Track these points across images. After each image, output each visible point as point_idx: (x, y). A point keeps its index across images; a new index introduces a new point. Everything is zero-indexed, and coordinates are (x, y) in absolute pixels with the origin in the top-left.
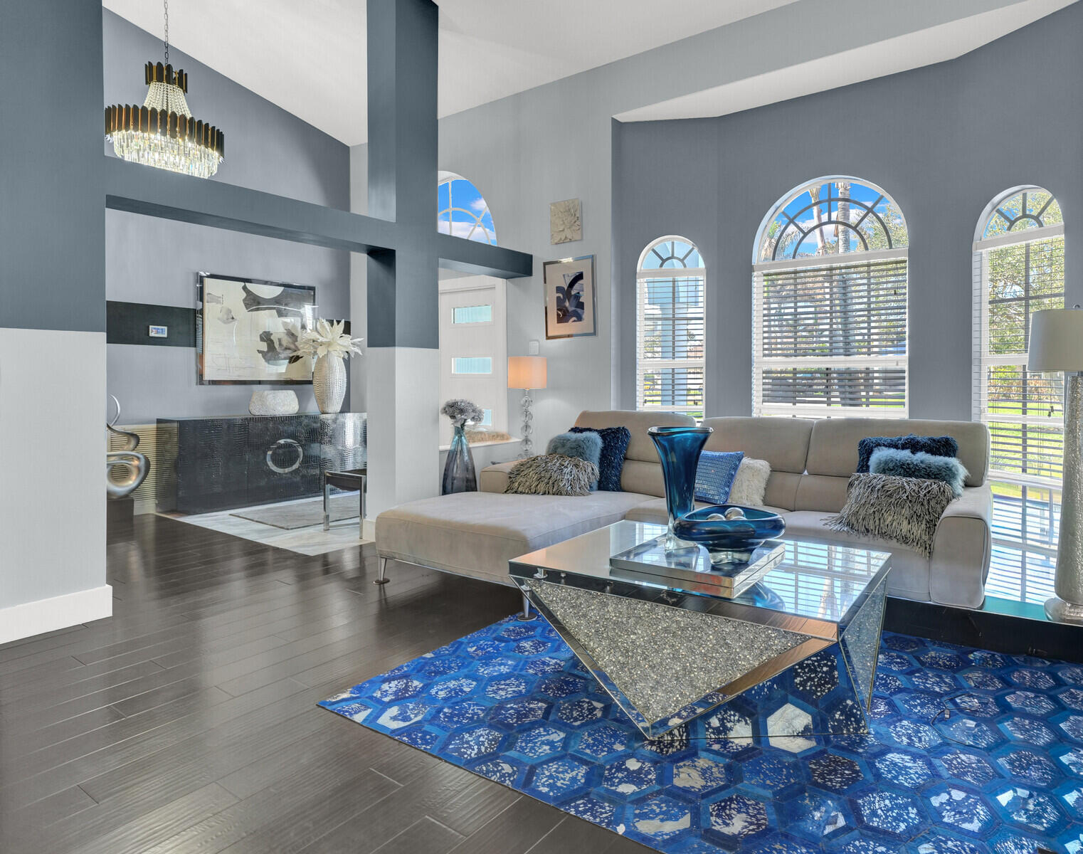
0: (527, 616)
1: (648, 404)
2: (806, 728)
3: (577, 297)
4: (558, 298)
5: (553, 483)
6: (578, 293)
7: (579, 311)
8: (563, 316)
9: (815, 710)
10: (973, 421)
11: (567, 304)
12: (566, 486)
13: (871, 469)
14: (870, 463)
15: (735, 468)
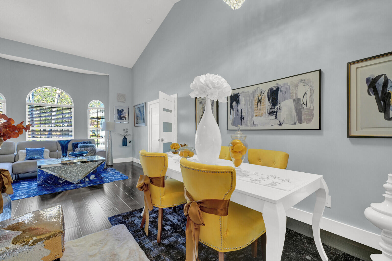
14: (78, 146)
15: (43, 151)
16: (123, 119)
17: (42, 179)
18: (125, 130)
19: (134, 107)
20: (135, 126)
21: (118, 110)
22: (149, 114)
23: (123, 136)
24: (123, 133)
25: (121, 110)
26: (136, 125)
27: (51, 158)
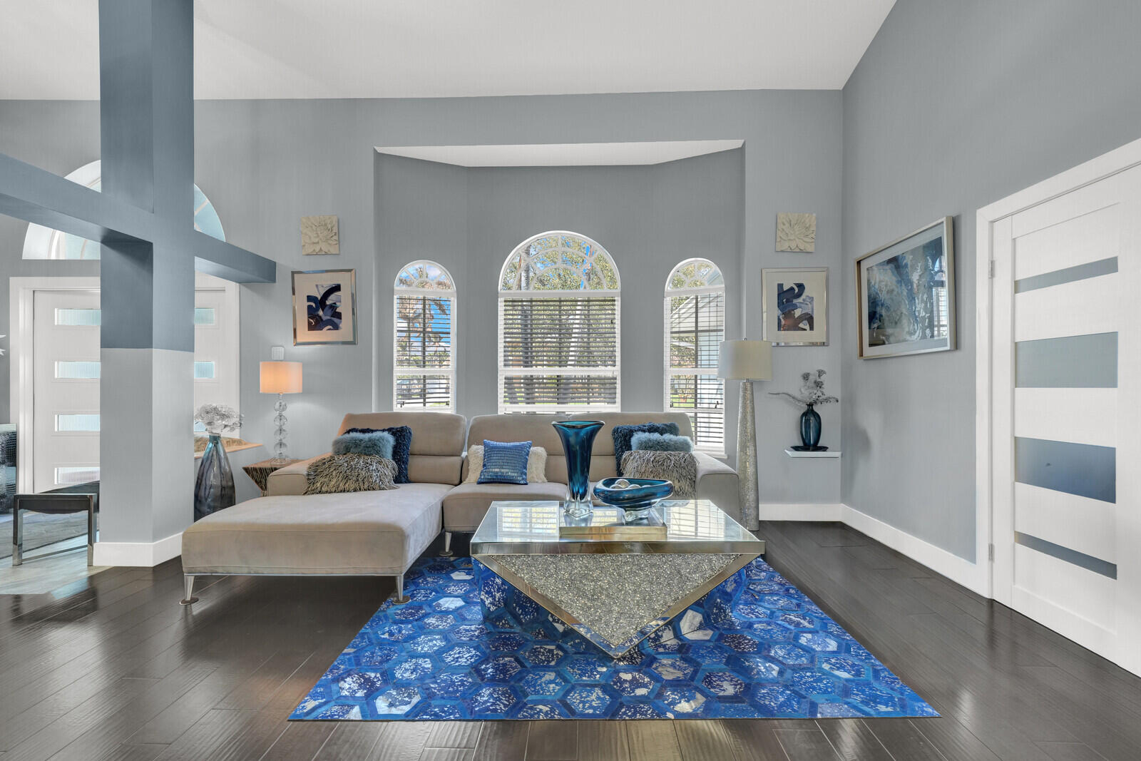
0: (401, 599)
1: (405, 405)
2: (701, 624)
3: (333, 307)
4: (310, 307)
5: (363, 480)
6: (335, 303)
7: (336, 320)
8: (316, 323)
9: (703, 611)
10: (665, 411)
11: (321, 313)
12: (378, 482)
13: (634, 448)
14: (632, 443)
15: (528, 455)
16: (801, 325)
17: (498, 592)
18: (812, 378)
19: (859, 263)
20: (861, 355)
21: (780, 286)
22: (992, 274)
23: (803, 402)
24: (805, 393)
25: (792, 289)
26: (869, 351)
27: (549, 481)
